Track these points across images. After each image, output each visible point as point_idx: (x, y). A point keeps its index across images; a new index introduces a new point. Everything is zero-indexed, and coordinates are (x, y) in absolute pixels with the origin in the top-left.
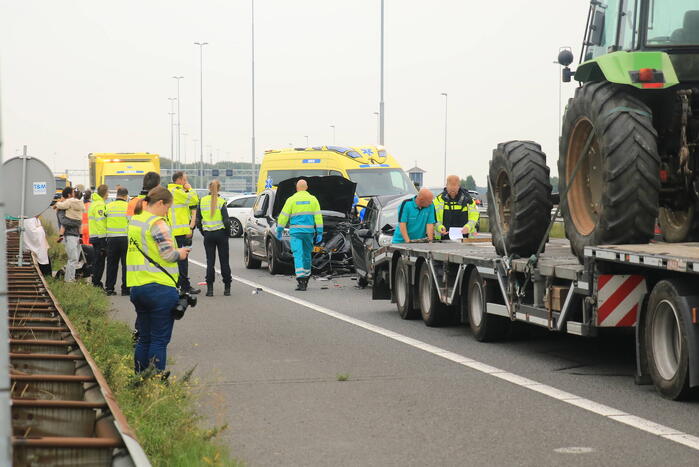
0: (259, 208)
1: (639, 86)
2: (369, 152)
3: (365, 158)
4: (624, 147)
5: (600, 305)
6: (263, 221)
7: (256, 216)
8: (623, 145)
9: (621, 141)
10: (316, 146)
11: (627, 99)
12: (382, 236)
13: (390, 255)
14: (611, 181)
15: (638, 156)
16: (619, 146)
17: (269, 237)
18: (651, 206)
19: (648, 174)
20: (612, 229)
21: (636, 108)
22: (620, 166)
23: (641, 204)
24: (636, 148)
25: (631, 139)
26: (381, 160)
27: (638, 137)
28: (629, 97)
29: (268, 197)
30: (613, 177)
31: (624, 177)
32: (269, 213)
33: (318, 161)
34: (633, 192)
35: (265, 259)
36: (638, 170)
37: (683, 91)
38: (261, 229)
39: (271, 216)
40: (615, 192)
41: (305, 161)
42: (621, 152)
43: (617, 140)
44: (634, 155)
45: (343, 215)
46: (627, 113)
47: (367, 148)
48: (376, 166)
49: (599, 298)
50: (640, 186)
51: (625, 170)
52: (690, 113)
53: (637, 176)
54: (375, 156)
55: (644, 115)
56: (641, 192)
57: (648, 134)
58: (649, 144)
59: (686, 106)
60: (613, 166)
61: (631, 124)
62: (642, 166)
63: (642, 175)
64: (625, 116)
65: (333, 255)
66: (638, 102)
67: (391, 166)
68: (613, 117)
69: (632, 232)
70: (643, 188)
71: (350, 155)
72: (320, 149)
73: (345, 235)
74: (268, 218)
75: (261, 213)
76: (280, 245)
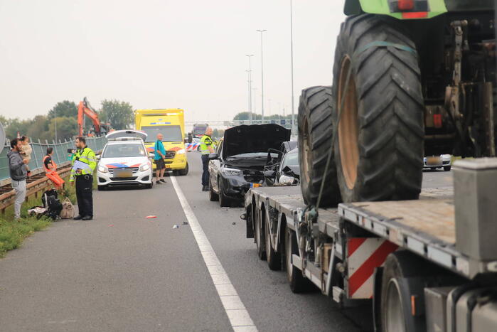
1: (399, 16)
4: (379, 88)
5: (351, 273)
6: (218, 162)
8: (377, 86)
9: (376, 80)
11: (388, 33)
14: (365, 127)
15: (396, 98)
16: (372, 87)
17: (219, 177)
18: (413, 156)
19: (407, 119)
20: (369, 183)
21: (395, 42)
22: (374, 110)
23: (401, 154)
24: (393, 88)
25: (387, 79)
27: (396, 75)
28: (390, 30)
30: (365, 123)
31: (379, 123)
34: (391, 139)
36: (395, 114)
37: (457, 22)
39: (222, 158)
40: (369, 140)
42: (375, 94)
43: (371, 79)
44: (390, 97)
46: (384, 48)
49: (350, 266)
50: (398, 132)
51: (380, 115)
52: (467, 48)
53: (394, 122)
55: (406, 50)
56: (398, 139)
57: (408, 72)
58: (409, 82)
59: (459, 39)
60: (366, 111)
61: (389, 61)
62: (399, 108)
63: (400, 119)
64: (382, 51)
66: (400, 35)
68: (368, 52)
69: (393, 187)
70: (402, 135)
74: (220, 159)
75: (214, 156)
76: (226, 181)
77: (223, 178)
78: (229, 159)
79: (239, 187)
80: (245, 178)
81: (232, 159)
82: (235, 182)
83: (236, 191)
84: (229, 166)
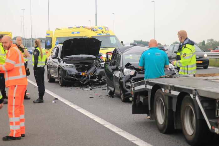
0: (54, 54)
2: (101, 28)
3: (100, 31)
6: (56, 60)
7: (52, 58)
10: (78, 26)
12: (125, 70)
13: (150, 87)
17: (59, 68)
26: (106, 32)
29: (58, 49)
32: (59, 56)
33: (78, 33)
35: (57, 78)
38: (55, 64)
39: (60, 58)
41: (73, 33)
45: (94, 57)
47: (100, 27)
48: (104, 34)
54: (104, 30)
65: (91, 77)
67: (111, 35)
71: (92, 30)
72: (79, 27)
73: (96, 66)
74: (58, 59)
75: (55, 56)
76: (65, 72)
77: (63, 69)
78: (65, 58)
79: (73, 75)
80: (77, 69)
81: (66, 58)
82: (70, 72)
83: (72, 77)
84: (67, 63)
